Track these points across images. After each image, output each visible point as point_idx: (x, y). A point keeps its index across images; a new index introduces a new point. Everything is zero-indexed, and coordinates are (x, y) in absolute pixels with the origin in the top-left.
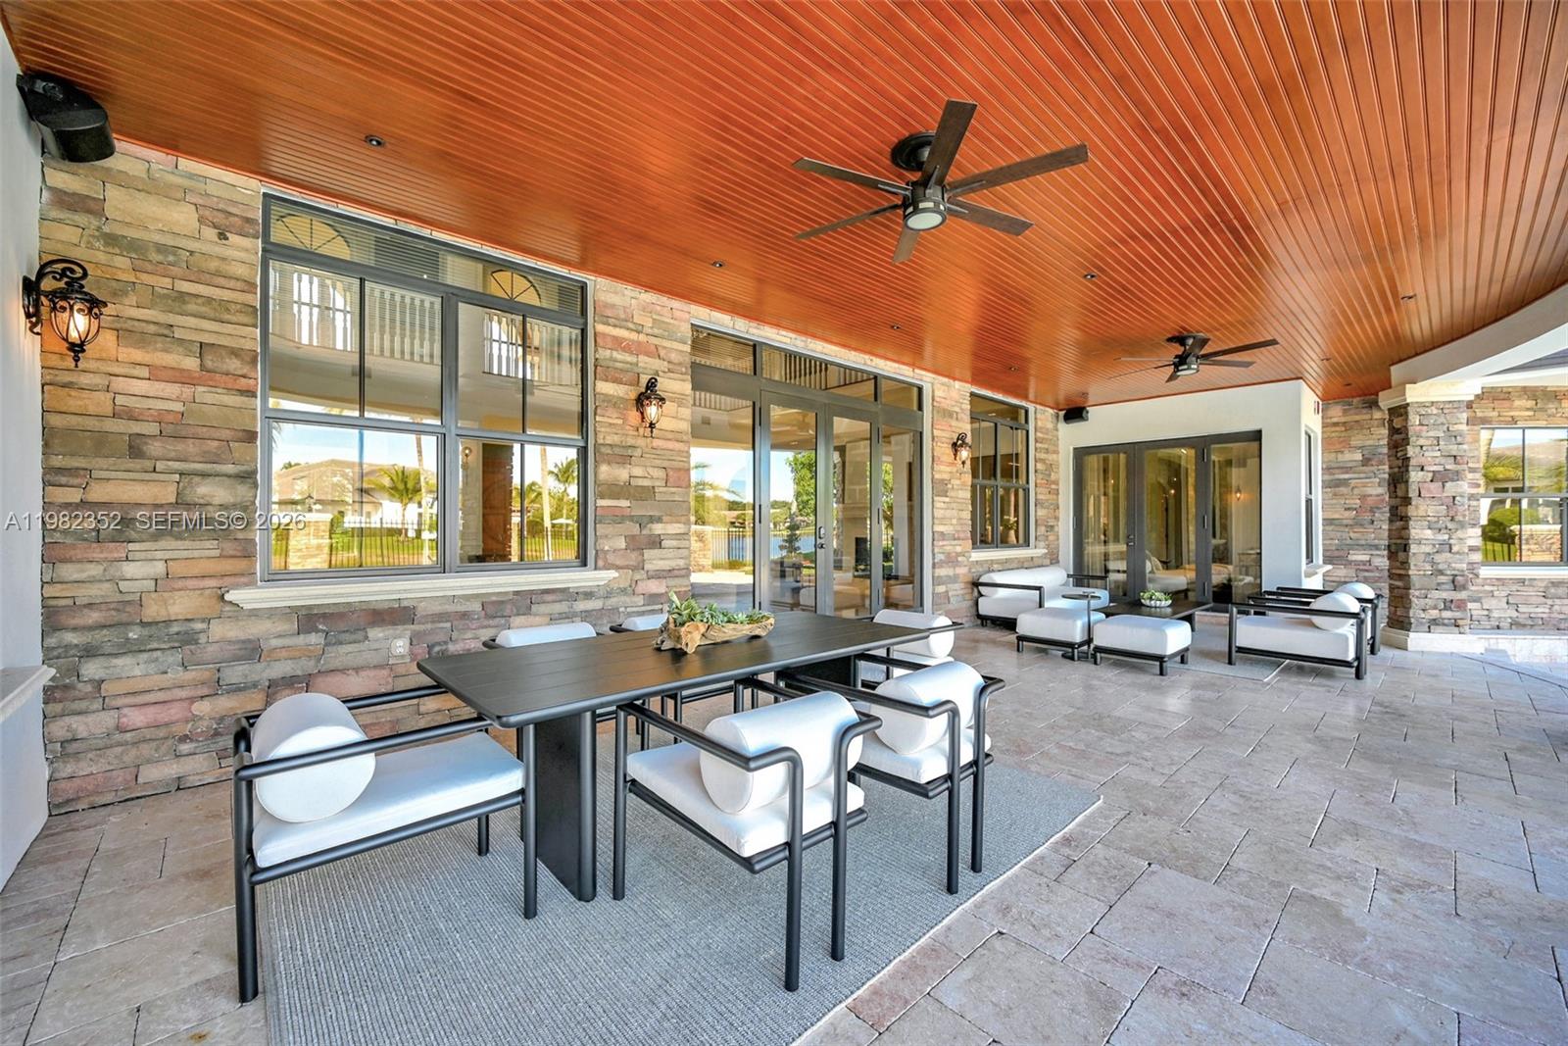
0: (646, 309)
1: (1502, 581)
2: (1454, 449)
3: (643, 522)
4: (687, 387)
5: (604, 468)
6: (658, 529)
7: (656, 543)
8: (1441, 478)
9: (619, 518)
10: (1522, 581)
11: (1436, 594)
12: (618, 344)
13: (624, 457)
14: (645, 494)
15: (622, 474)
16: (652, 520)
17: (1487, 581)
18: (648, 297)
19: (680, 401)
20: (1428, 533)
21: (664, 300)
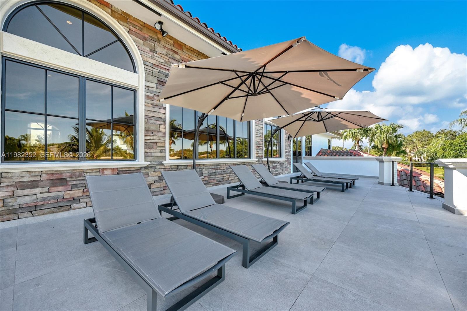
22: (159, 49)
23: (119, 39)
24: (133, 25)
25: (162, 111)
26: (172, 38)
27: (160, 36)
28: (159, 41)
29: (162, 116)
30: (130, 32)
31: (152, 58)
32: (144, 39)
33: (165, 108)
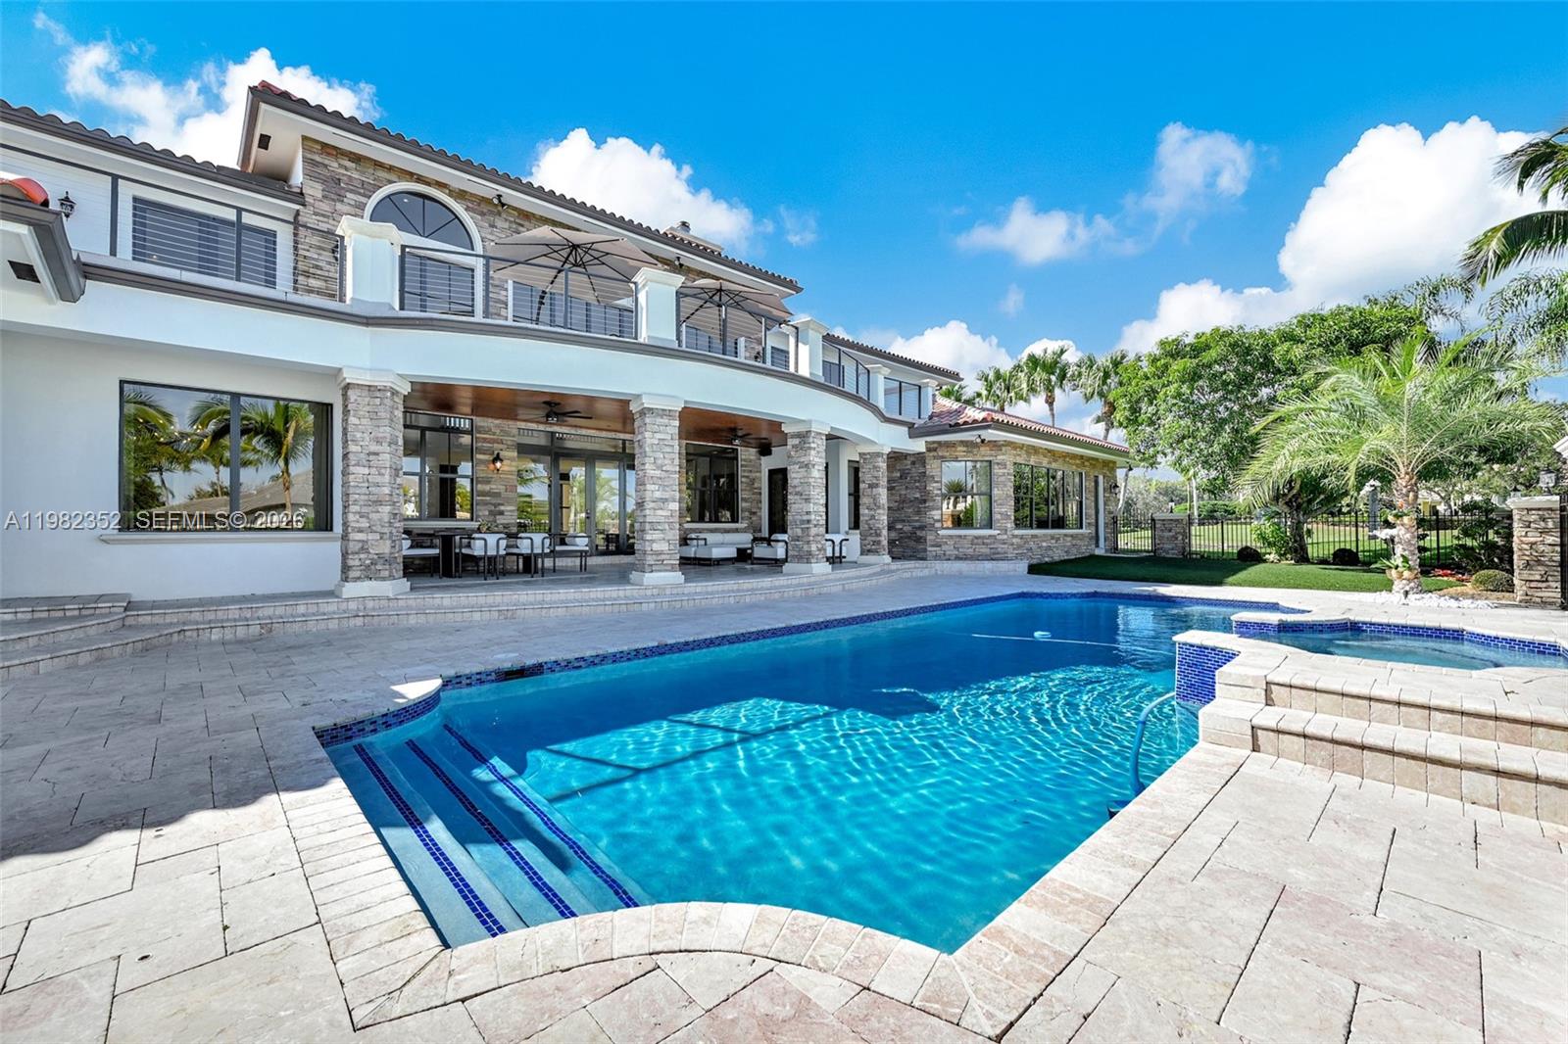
0: (497, 426)
1: (951, 537)
2: (876, 474)
3: (495, 505)
4: (516, 454)
5: (479, 486)
6: (502, 508)
7: (501, 513)
8: (871, 486)
9: (486, 504)
10: (960, 536)
11: (870, 538)
12: (485, 440)
13: (488, 481)
14: (497, 495)
15: (487, 488)
16: (499, 504)
17: (943, 537)
18: (497, 422)
19: (511, 459)
20: (867, 511)
21: (505, 422)
22: (500, 223)
23: (457, 217)
24: (472, 202)
25: (504, 293)
26: (515, 209)
27: (500, 208)
28: (499, 214)
29: (503, 299)
30: (467, 209)
31: (491, 233)
32: (482, 214)
33: (506, 290)
